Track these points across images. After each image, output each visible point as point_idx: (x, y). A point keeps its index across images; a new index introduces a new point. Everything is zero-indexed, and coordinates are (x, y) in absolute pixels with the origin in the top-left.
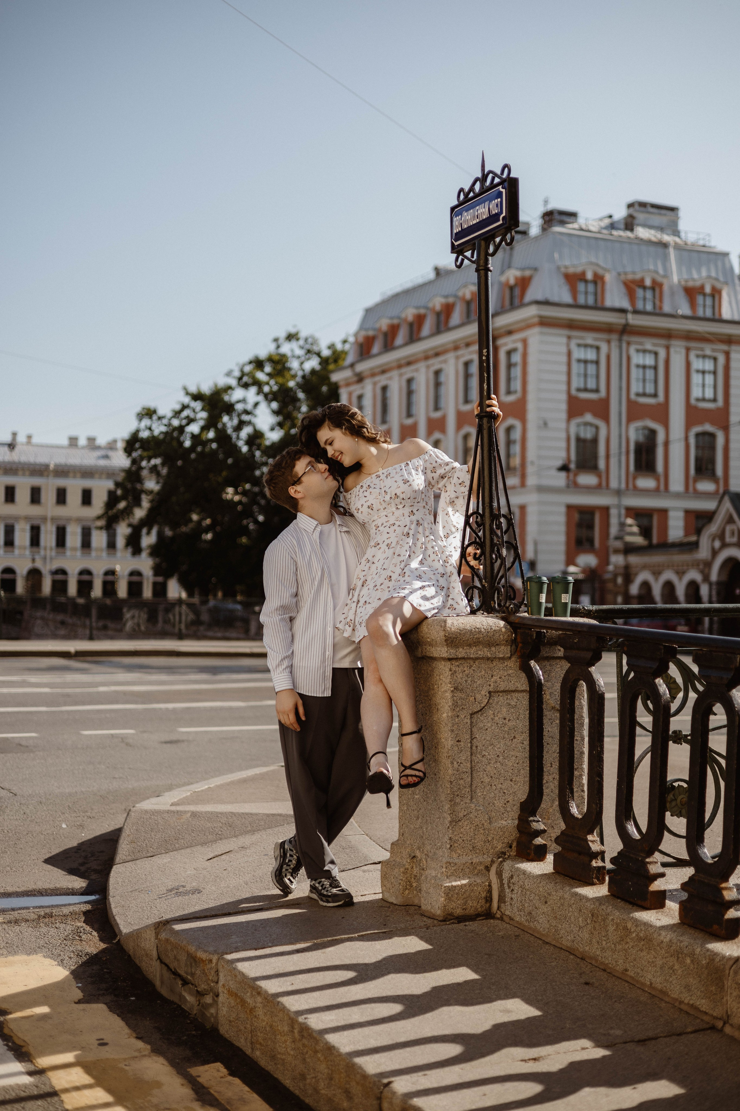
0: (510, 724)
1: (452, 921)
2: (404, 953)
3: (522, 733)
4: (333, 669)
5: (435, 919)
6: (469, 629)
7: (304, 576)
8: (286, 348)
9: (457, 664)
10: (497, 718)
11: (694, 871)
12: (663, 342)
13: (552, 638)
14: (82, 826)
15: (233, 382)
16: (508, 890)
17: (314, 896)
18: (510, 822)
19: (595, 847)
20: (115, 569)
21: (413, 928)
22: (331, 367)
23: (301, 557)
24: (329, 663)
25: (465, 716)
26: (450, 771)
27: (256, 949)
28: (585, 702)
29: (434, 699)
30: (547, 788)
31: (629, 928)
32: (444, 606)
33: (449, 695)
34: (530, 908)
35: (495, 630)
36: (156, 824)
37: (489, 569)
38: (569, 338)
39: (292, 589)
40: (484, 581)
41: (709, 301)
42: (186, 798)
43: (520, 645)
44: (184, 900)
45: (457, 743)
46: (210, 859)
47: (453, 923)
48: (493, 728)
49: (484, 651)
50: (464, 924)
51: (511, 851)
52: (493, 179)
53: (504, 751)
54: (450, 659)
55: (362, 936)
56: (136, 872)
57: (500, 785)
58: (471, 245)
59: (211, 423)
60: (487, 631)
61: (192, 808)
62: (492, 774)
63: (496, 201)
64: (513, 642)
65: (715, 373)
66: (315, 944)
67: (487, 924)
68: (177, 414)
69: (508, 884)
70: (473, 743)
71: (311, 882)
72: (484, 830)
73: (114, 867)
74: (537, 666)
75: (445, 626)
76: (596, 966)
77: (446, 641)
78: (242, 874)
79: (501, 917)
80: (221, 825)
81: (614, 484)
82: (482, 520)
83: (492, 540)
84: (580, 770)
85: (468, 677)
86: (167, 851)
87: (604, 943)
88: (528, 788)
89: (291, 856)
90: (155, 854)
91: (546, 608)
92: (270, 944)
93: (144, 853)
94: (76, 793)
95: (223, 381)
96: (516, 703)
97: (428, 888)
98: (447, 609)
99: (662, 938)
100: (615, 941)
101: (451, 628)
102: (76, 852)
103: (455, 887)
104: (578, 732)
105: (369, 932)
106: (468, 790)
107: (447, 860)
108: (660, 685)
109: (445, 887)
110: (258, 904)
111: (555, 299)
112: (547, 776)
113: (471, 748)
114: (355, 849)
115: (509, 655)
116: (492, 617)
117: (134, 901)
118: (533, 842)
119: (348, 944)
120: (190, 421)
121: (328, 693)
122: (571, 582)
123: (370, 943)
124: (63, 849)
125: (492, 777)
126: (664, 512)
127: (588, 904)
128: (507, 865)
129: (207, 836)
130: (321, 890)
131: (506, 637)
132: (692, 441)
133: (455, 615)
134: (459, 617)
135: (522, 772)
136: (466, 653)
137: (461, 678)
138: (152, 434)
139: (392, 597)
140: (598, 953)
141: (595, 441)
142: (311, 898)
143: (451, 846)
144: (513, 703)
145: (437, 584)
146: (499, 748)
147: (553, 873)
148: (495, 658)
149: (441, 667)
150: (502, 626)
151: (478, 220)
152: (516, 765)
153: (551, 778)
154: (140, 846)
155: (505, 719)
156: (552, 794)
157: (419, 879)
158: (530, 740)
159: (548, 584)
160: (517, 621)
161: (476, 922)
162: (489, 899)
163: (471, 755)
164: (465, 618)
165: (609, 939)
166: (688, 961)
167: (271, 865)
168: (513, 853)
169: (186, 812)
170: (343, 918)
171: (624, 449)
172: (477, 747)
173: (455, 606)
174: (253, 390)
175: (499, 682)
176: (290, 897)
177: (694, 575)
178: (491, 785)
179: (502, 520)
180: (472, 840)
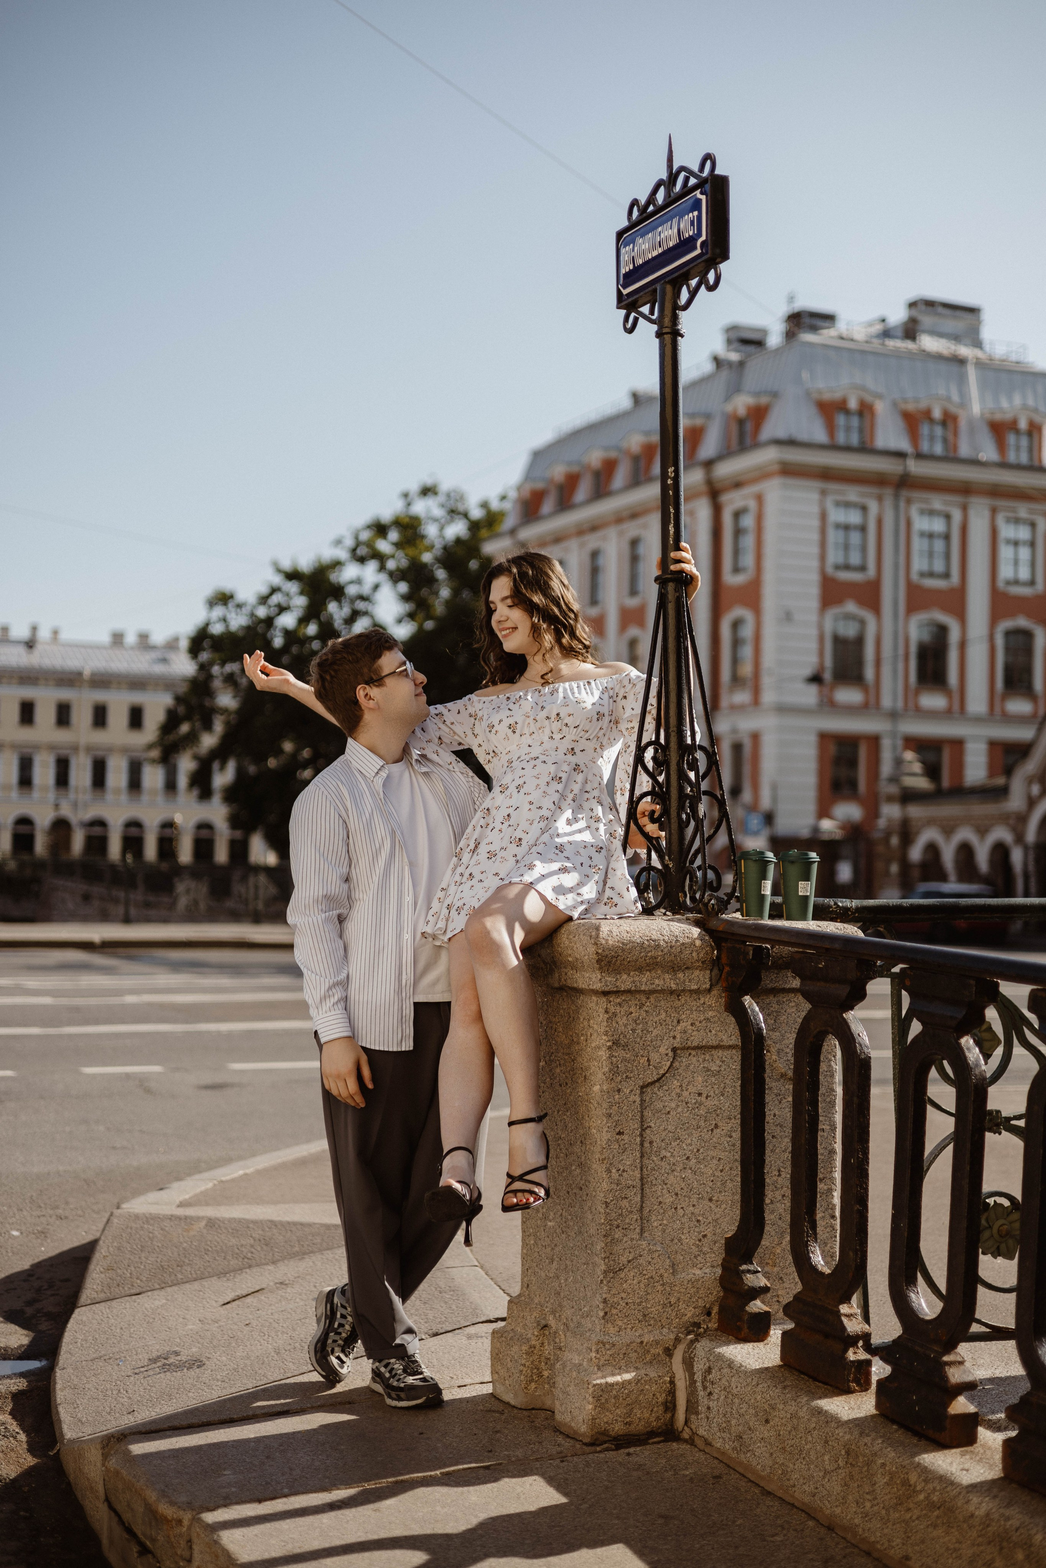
0: (709, 1103)
1: (606, 1445)
2: (517, 1511)
3: (730, 1119)
4: (415, 1004)
5: (577, 1440)
6: (638, 941)
7: (361, 846)
8: (420, 507)
9: (618, 1000)
10: (685, 1094)
11: (1029, 1385)
12: (958, 499)
13: (782, 957)
14: (43, 1234)
15: (342, 554)
16: (702, 1393)
17: (379, 1388)
18: (707, 1271)
19: (853, 1326)
20: (173, 819)
21: (537, 1460)
22: (484, 533)
23: (355, 814)
24: (408, 995)
25: (632, 1091)
26: (605, 1186)
27: (260, 1501)
28: (838, 1067)
29: (579, 1059)
30: (772, 1212)
31: (912, 1482)
32: (598, 900)
33: (603, 1054)
34: (740, 1428)
35: (683, 944)
36: (149, 1238)
37: (675, 837)
38: (824, 493)
39: (341, 868)
40: (667, 858)
41: (1024, 442)
42: (204, 1193)
43: (727, 969)
44: (173, 1379)
45: (618, 1137)
46: (228, 1303)
47: (607, 1450)
48: (680, 1110)
49: (664, 979)
50: (627, 1451)
51: (710, 1321)
52: (687, 179)
53: (698, 1150)
54: (605, 994)
55: (448, 1474)
56: (108, 1323)
57: (691, 1208)
58: (650, 294)
59: (313, 612)
60: (669, 945)
61: (210, 1212)
62: (678, 1190)
63: (691, 215)
64: (716, 963)
65: (1032, 544)
66: (364, 1492)
67: (666, 1452)
68: (264, 600)
69: (703, 1382)
70: (644, 1136)
71: (373, 1364)
72: (663, 1285)
73: (77, 1311)
74: (755, 1005)
75: (598, 936)
76: (853, 1545)
77: (599, 961)
78: (273, 1334)
79: (690, 1437)
80: (252, 1241)
81: (887, 702)
82: (665, 756)
83: (681, 789)
84: (828, 1182)
85: (636, 1024)
86: (163, 1285)
87: (868, 1504)
88: (738, 1212)
89: (343, 1316)
90: (144, 1290)
91: (773, 904)
92: (286, 1491)
93: (126, 1289)
94: (49, 1174)
95: (329, 554)
96: (720, 1066)
97: (567, 1384)
98: (602, 905)
99: (972, 1508)
100: (887, 1504)
101: (607, 940)
102: (25, 1281)
103: (612, 1385)
104: (826, 1116)
105: (461, 1467)
106: (635, 1217)
107: (598, 1337)
108: (968, 1049)
109: (594, 1385)
110: (282, 1401)
111: (803, 435)
112: (772, 1191)
113: (642, 1144)
114: (460, 1293)
115: (708, 986)
116: (679, 921)
117: (93, 1378)
118: (747, 1308)
119: (421, 1491)
120: (282, 609)
121: (408, 1045)
122: (815, 862)
123: (460, 1489)
124: (7, 1274)
125: (677, 1194)
126: (958, 744)
127: (840, 1432)
128: (702, 1347)
129: (229, 1261)
130: (389, 1379)
131: (701, 955)
132: (1000, 641)
133: (616, 917)
134: (622, 921)
135: (729, 1184)
136: (634, 982)
137: (626, 1025)
138: (227, 626)
139: (510, 882)
140: (856, 1521)
141: (859, 641)
142: (373, 1391)
143: (606, 1313)
144: (714, 1068)
145: (590, 862)
146: (691, 1145)
147: (780, 1366)
148: (683, 991)
149: (591, 1005)
150: (696, 936)
151: (660, 250)
152: (718, 1173)
153: (778, 1195)
154: (120, 1276)
155: (700, 1094)
156: (780, 1223)
157: (553, 1365)
158: (742, 1132)
159: (775, 863)
160: (721, 929)
161: (648, 1447)
162: (670, 1406)
163: (642, 1156)
164: (633, 922)
165: (876, 1499)
166: (1020, 1556)
167: (311, 1329)
168: (713, 1325)
169: (199, 1219)
170: (422, 1433)
171: (901, 651)
172: (651, 1143)
173: (616, 899)
174: (372, 567)
175: (690, 1031)
176: (339, 1388)
177: (1002, 834)
178: (676, 1208)
179: (699, 755)
180: (642, 1302)
